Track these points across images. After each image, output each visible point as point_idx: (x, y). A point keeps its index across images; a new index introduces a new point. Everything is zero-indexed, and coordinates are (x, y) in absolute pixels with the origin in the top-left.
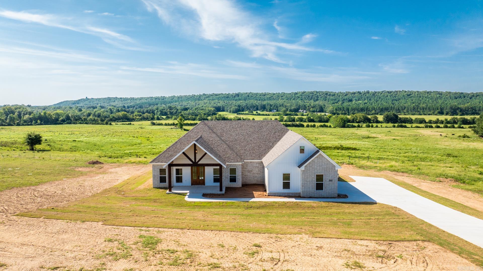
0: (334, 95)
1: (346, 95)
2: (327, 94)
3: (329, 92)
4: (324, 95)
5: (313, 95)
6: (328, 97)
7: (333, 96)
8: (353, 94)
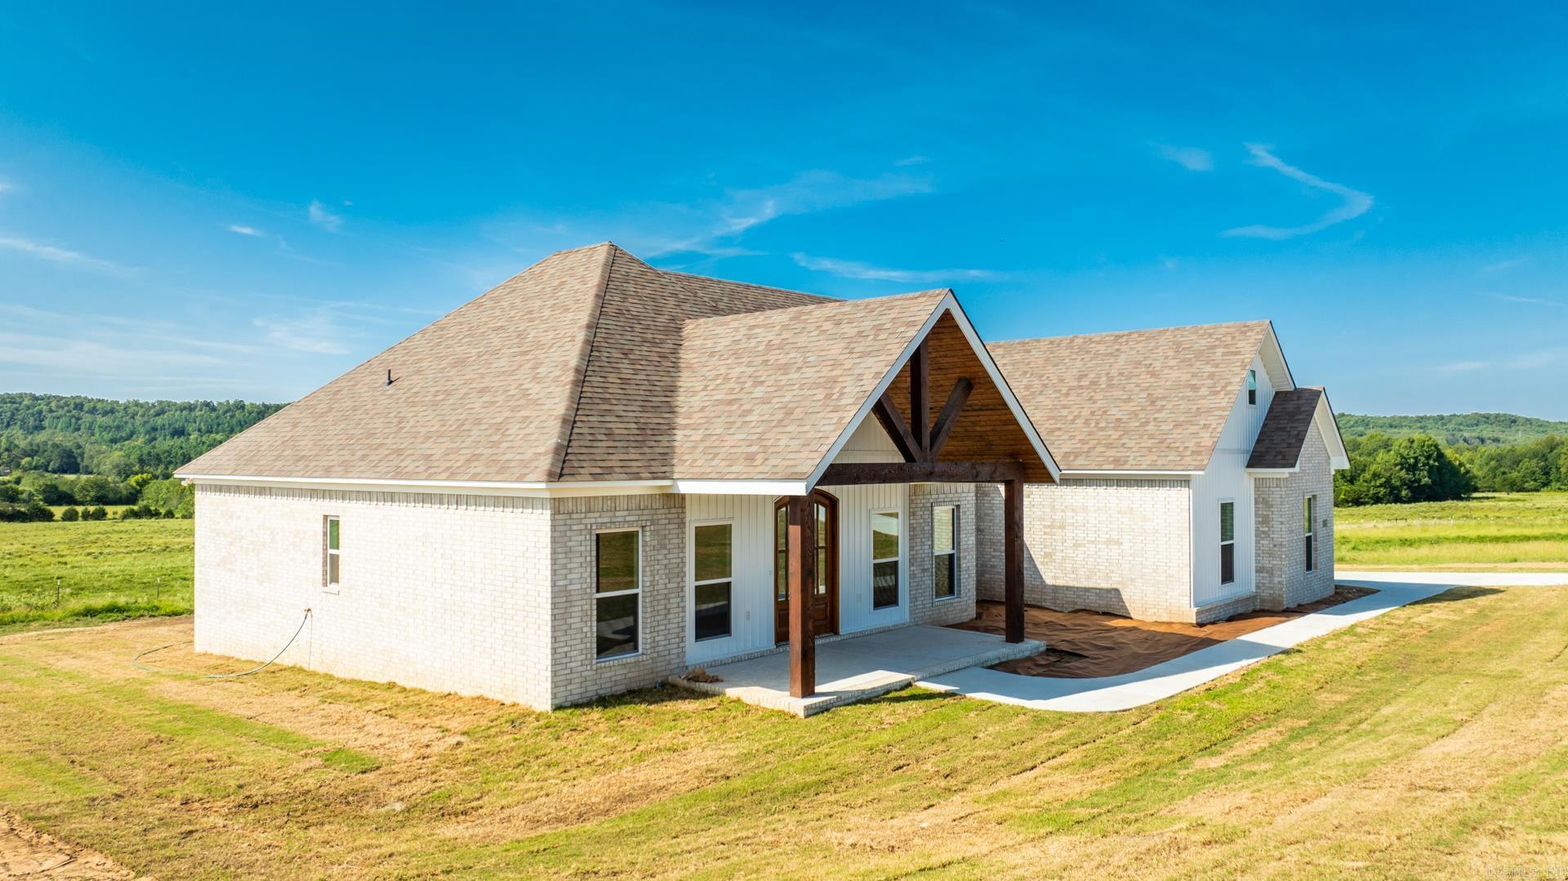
0: (112, 411)
1: (158, 414)
2: (79, 406)
3: (90, 401)
4: (69, 411)
5: (17, 410)
6: (87, 418)
7: (105, 413)
8: (185, 408)
